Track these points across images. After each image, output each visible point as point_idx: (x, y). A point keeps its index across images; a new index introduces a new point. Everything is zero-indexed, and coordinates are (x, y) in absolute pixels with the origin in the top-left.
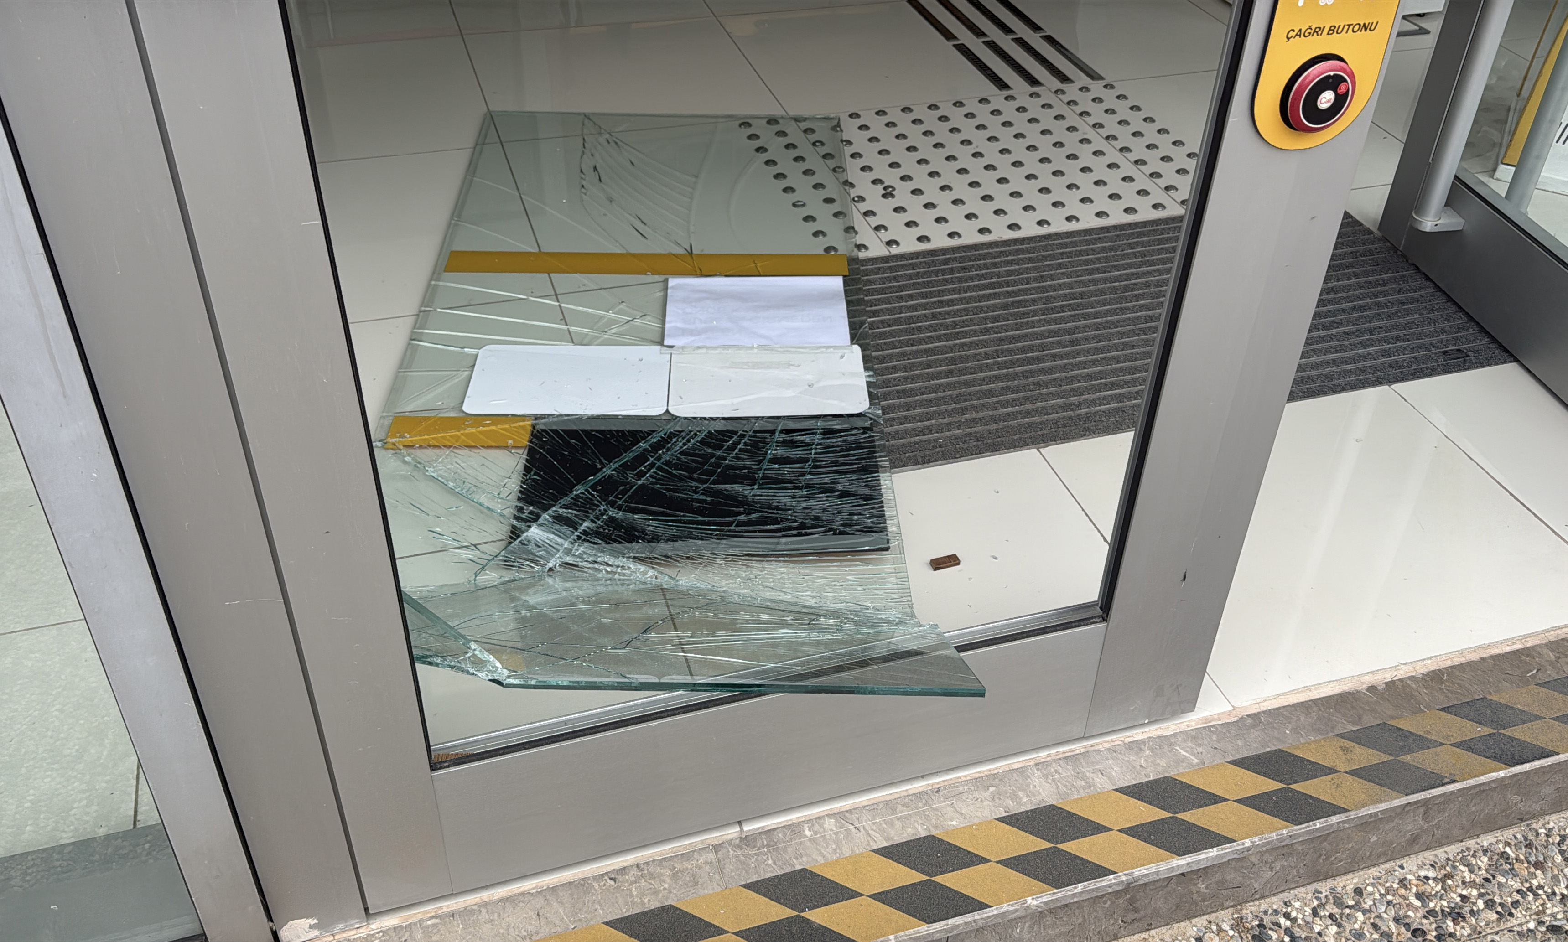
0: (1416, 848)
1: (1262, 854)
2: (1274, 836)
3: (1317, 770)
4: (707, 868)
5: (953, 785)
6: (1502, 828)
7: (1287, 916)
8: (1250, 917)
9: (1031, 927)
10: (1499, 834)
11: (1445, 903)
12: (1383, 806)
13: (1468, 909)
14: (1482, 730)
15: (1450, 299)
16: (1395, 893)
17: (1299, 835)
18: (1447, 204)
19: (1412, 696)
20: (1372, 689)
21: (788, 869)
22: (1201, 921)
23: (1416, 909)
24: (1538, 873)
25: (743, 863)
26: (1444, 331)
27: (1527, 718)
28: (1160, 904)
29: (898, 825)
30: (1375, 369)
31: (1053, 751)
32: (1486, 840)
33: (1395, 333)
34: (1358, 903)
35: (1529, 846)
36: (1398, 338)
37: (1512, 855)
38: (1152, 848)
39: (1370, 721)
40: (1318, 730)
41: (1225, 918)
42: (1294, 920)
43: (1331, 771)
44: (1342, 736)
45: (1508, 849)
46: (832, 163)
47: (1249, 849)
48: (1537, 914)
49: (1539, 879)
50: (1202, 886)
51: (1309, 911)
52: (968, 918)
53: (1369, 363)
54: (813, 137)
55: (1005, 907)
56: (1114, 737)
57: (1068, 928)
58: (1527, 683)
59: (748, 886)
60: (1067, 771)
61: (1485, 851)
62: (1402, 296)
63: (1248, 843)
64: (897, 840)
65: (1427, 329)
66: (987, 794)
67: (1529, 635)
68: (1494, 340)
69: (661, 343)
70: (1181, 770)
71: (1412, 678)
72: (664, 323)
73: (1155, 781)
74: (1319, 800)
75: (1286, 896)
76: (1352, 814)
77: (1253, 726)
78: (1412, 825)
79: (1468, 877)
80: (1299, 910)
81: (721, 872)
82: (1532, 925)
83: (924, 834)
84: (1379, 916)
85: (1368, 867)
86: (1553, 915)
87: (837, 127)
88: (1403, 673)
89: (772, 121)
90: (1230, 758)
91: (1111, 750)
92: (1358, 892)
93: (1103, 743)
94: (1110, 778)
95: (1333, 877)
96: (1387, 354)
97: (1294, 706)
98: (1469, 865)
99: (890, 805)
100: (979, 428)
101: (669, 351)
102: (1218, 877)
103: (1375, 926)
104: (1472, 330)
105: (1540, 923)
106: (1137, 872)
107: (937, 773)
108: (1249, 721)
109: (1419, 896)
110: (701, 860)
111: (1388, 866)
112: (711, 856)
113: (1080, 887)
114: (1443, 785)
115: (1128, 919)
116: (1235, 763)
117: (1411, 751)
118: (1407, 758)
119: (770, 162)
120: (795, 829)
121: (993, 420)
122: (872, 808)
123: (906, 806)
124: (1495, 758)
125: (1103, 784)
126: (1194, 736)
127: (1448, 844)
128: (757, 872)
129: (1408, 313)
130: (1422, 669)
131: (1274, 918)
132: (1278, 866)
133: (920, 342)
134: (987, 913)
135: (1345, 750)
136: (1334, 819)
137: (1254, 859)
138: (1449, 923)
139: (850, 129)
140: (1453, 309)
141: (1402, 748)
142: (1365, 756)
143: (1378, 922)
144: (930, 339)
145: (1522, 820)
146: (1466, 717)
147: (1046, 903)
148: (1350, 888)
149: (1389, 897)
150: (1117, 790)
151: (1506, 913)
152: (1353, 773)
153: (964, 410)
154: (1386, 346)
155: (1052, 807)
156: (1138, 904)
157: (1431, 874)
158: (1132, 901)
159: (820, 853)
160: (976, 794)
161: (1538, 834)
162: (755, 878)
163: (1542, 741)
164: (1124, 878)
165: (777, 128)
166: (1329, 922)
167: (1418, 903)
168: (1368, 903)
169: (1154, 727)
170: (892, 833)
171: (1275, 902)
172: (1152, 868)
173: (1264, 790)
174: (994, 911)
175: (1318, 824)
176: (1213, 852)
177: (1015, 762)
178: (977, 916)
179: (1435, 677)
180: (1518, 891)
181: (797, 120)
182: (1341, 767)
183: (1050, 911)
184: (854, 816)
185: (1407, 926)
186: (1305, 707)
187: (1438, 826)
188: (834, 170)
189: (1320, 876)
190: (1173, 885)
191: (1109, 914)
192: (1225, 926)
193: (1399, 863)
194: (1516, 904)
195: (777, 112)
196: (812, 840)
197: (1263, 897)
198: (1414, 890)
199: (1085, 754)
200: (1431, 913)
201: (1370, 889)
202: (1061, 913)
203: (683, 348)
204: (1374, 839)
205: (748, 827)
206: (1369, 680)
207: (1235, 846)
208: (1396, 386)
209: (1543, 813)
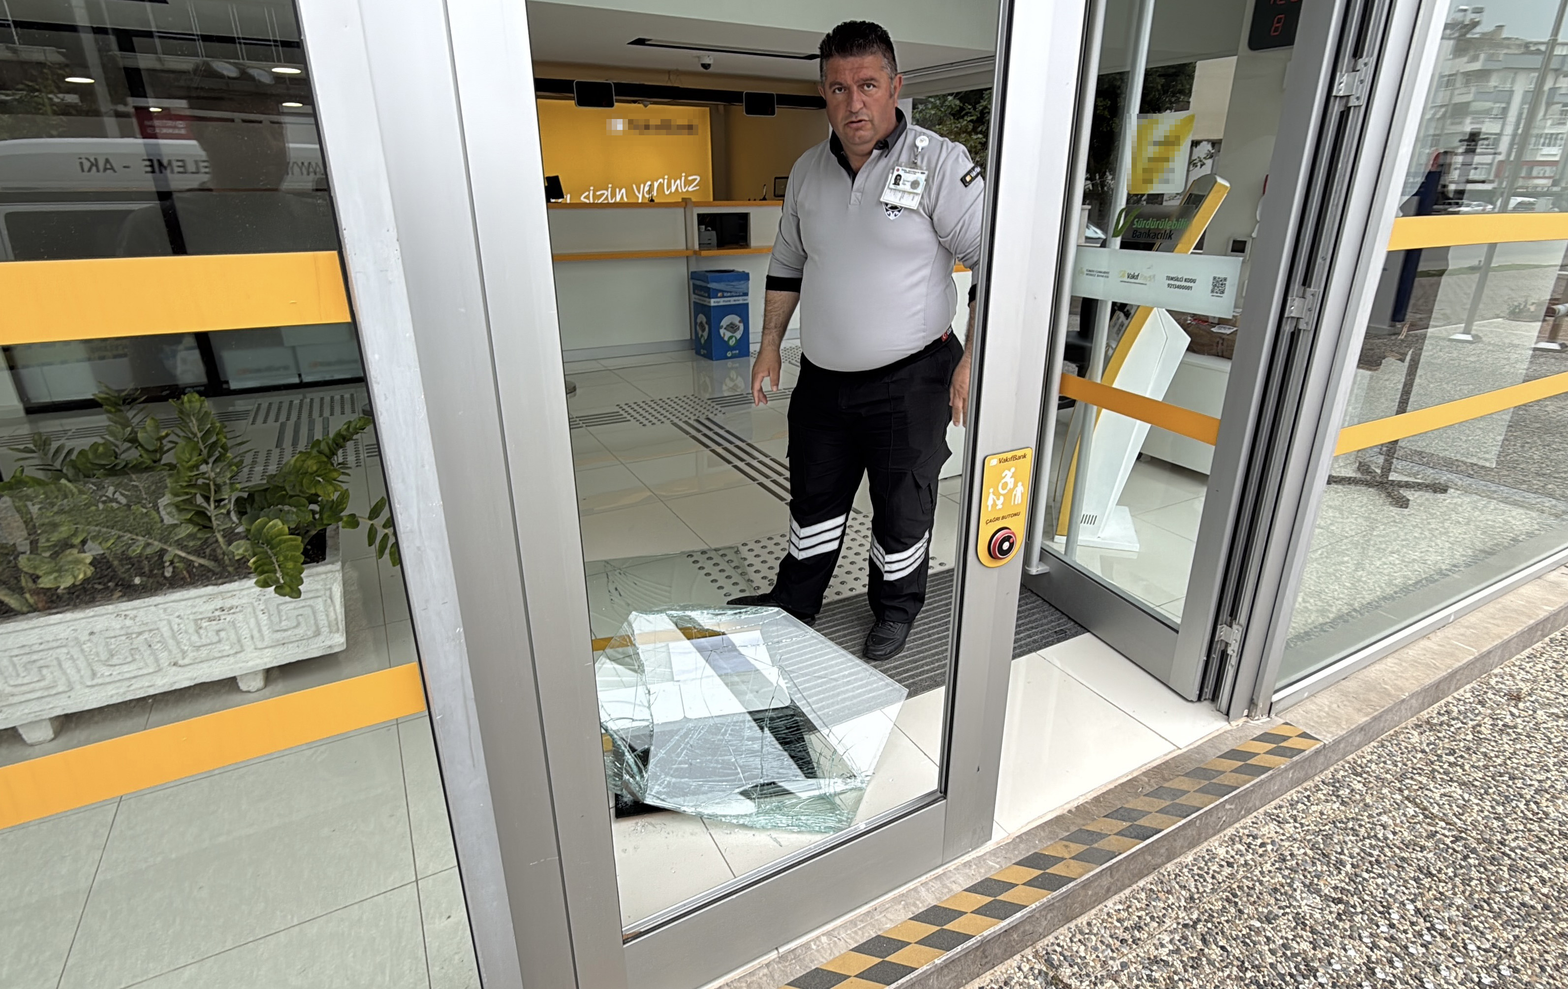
0: (1110, 894)
1: (1040, 911)
2: (1045, 900)
3: (1058, 860)
4: (765, 978)
5: (882, 904)
6: (1147, 875)
7: (1058, 945)
8: (1041, 950)
9: (937, 978)
10: (1146, 879)
11: (1131, 922)
12: (1092, 873)
13: (1142, 923)
14: (1126, 824)
15: (1051, 605)
16: (1107, 921)
17: (1056, 897)
18: (1040, 560)
19: (1089, 812)
20: (1070, 811)
21: (808, 970)
22: (1018, 957)
23: (1119, 928)
24: (1170, 896)
25: (783, 971)
26: (1052, 621)
27: (1144, 814)
28: (997, 951)
29: (860, 933)
30: (1027, 645)
31: (928, 875)
32: (1141, 883)
33: (1030, 625)
34: (1090, 931)
35: (1162, 882)
36: (1032, 628)
37: (1155, 889)
38: (989, 919)
39: (1073, 829)
40: (1051, 838)
41: (1029, 952)
42: (1062, 947)
43: (1063, 859)
44: (1062, 839)
45: (1152, 887)
46: (740, 571)
47: (1035, 910)
48: (1176, 919)
49: (1171, 900)
50: (1015, 936)
51: (1068, 940)
52: (908, 978)
53: (1023, 642)
54: (727, 559)
55: (925, 968)
56: (956, 861)
57: (955, 974)
58: (1139, 796)
59: (789, 984)
60: (937, 885)
61: (1142, 890)
62: (1029, 606)
63: (1034, 906)
64: (862, 941)
65: (1045, 621)
66: (901, 906)
67: (1133, 771)
68: (1076, 623)
69: (673, 680)
70: (993, 873)
71: (1086, 802)
72: (671, 668)
73: (982, 882)
74: (1060, 876)
75: (1055, 934)
76: (1079, 881)
77: (1021, 842)
78: (1106, 881)
79: (1139, 905)
80: (1064, 940)
81: (774, 980)
82: (1175, 926)
83: (874, 935)
84: (1102, 936)
85: (1090, 910)
86: (1183, 918)
87: (737, 552)
88: (1081, 801)
89: (703, 552)
90: (1014, 862)
91: (956, 869)
92: (1089, 924)
93: (951, 866)
94: (960, 885)
95: (1075, 918)
96: (1030, 636)
97: (1037, 827)
98: (1137, 899)
99: (853, 923)
100: (848, 703)
101: (678, 683)
102: (1022, 929)
103: (1102, 942)
104: (1065, 619)
105: (1178, 924)
106: (985, 933)
107: (872, 900)
108: (1018, 840)
109: (1119, 920)
110: (761, 974)
111: (1100, 907)
112: (765, 971)
113: (959, 948)
114: (1116, 856)
115: (983, 963)
116: (1018, 864)
117: (1096, 841)
118: (1096, 845)
119: (708, 574)
120: (807, 946)
121: (854, 697)
122: (843, 926)
123: (862, 921)
124: (1135, 837)
125: (957, 889)
126: (994, 853)
127: (1124, 889)
128: (792, 975)
129: (1034, 614)
130: (1090, 797)
131: (1052, 948)
132: (1049, 917)
133: (807, 660)
134: (916, 973)
135: (1066, 846)
136: (1071, 885)
137: (1037, 915)
138: (1136, 932)
139: (744, 551)
140: (1053, 610)
141: (1092, 840)
142: (1077, 848)
143: (1103, 940)
144: (811, 659)
145: (1155, 869)
146: (1116, 818)
147: (944, 961)
148: (1085, 923)
149: (1105, 924)
150: (965, 890)
151: (1161, 923)
152: (1073, 858)
153: (838, 694)
154: (1028, 633)
155: (935, 906)
156: (987, 953)
157: (1121, 907)
158: (984, 952)
159: (823, 957)
160: (896, 907)
161: (1164, 876)
162: (792, 979)
163: (1154, 825)
164: (979, 938)
165: (707, 556)
166: (1079, 944)
167: (1118, 925)
168: (1095, 930)
169: (974, 852)
170: (858, 938)
171: (1051, 939)
172: (992, 930)
173: (1034, 875)
174: (919, 971)
175: (1064, 889)
176: (1019, 915)
177: (911, 885)
178: (912, 975)
179: (1096, 799)
180: (1164, 908)
181: (716, 550)
182: (1067, 856)
183: (946, 966)
184: (836, 933)
185: (1117, 938)
186: (1041, 827)
187: (1118, 880)
188: (741, 574)
189: (1069, 920)
190: (1002, 938)
191: (974, 962)
192: (1030, 957)
193: (1104, 904)
194: (1164, 916)
195: (705, 547)
196: (818, 951)
197: (1044, 937)
198: (1115, 918)
199: (944, 874)
200: (1126, 929)
201: (1094, 922)
202: (951, 966)
203: (685, 681)
204: (1090, 893)
205: (782, 950)
206: (1068, 807)
207: (1028, 909)
208: (1039, 652)
209: (1164, 863)
